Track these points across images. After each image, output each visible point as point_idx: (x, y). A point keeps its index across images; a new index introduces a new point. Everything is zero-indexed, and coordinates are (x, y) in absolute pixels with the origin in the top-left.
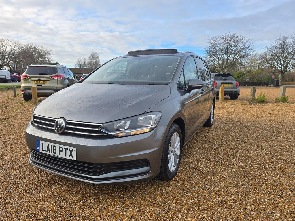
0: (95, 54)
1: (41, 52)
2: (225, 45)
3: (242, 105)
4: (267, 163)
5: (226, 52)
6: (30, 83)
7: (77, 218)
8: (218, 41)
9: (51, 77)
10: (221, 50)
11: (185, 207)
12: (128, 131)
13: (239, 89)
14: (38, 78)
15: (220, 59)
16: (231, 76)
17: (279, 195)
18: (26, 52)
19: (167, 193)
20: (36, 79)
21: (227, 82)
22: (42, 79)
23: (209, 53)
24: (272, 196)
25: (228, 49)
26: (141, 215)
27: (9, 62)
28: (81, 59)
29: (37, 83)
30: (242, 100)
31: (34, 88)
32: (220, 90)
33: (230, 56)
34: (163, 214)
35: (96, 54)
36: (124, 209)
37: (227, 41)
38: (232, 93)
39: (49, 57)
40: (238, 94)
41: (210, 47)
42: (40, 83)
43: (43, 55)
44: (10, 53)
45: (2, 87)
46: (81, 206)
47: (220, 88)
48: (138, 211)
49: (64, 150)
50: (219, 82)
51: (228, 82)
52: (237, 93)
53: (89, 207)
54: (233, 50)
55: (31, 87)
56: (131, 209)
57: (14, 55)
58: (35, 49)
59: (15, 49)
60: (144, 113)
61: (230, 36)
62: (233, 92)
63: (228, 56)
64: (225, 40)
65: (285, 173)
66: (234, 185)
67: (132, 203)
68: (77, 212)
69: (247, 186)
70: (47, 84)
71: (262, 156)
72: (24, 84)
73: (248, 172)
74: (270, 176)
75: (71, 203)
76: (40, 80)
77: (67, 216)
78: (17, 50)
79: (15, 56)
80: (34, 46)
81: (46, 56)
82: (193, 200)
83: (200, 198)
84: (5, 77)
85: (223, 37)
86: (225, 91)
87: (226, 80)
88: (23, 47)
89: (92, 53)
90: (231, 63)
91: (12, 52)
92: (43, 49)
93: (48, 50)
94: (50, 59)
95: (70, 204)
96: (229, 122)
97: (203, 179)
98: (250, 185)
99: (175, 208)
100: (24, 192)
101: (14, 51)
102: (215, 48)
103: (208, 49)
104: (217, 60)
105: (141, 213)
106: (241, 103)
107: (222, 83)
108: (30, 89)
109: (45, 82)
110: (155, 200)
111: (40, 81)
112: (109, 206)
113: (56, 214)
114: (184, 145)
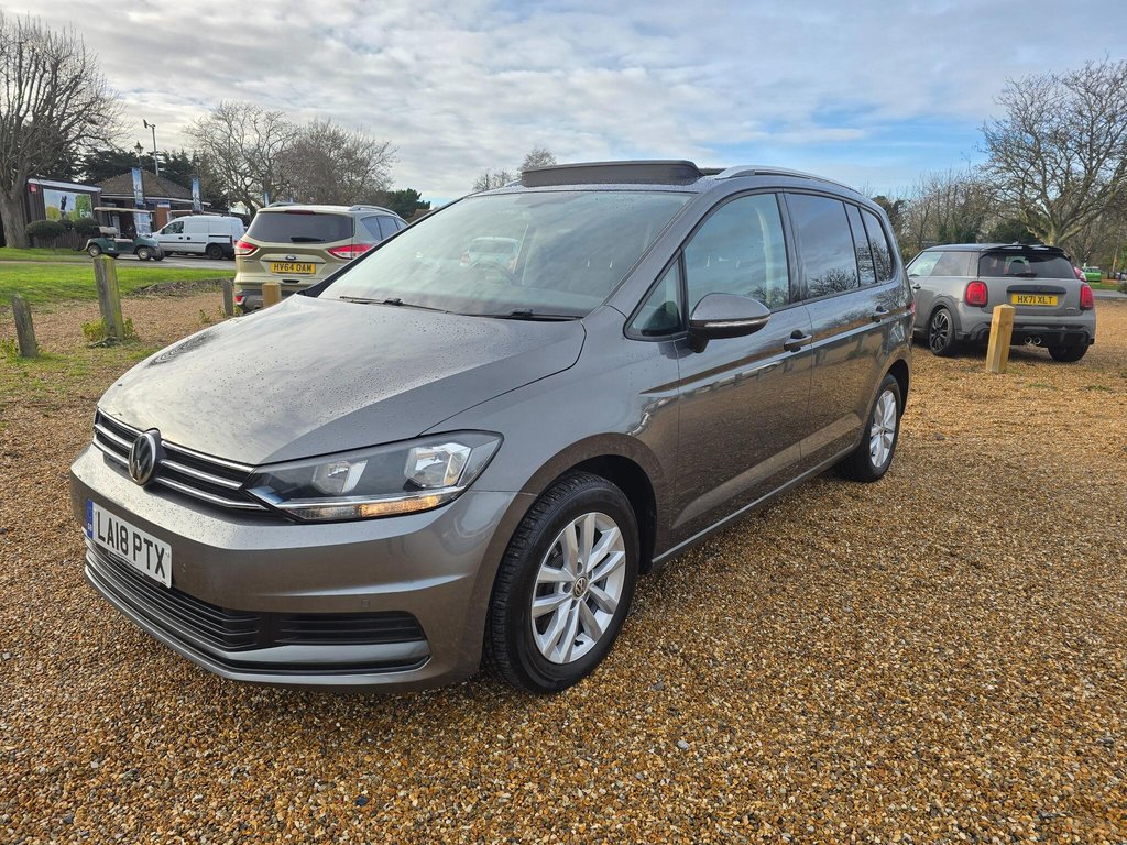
0: (543, 156)
1: (355, 152)
2: (1080, 113)
3: (1090, 388)
4: (1021, 673)
5: (1081, 146)
6: (263, 270)
7: (150, 787)
8: (1050, 95)
9: (331, 250)
10: (1059, 138)
11: (537, 815)
12: (354, 500)
13: (1092, 318)
14: (285, 255)
15: (1054, 176)
16: (1059, 260)
17: (965, 831)
18: (306, 152)
19: (508, 745)
20: (282, 257)
21: (1035, 287)
22: (300, 258)
23: (1004, 149)
24: (935, 828)
25: (1093, 134)
26: (361, 817)
27: (247, 187)
28: (491, 176)
29: (283, 270)
30: (1101, 364)
31: (273, 288)
32: (996, 318)
33: (1100, 162)
34: (442, 826)
35: (548, 155)
36: (316, 785)
37: (1094, 94)
38: (1058, 334)
39: (381, 168)
40: (1083, 340)
41: (1008, 126)
42: (295, 270)
43: (363, 163)
44: (254, 154)
45: (210, 276)
46: (186, 748)
47: (997, 310)
48: (361, 801)
49: (144, 546)
50: (996, 284)
51: (1042, 287)
52: (1079, 336)
53: (209, 756)
54: (1116, 138)
55: (260, 284)
56: (342, 789)
57: (267, 162)
58: (336, 140)
59: (271, 140)
60: (419, 437)
61: (1108, 74)
62: (1064, 328)
63: (1094, 163)
64: (1082, 90)
65: (1070, 731)
66: (798, 752)
67: (360, 764)
68: (161, 769)
69: (852, 764)
70: (316, 276)
71: (1016, 638)
72: (243, 274)
73: (903, 702)
74: (989, 736)
75: (162, 731)
76: (293, 262)
77: (121, 776)
78: (278, 144)
79: (270, 167)
80: (332, 128)
81: (371, 164)
82: (588, 792)
83: (621, 784)
84: (227, 241)
85: (1077, 79)
86: (1015, 325)
87: (1033, 275)
88: (294, 135)
89: (531, 154)
90: (1103, 194)
91: (261, 154)
92: (361, 137)
93: (379, 141)
94: (383, 178)
95: (157, 732)
96: (973, 466)
97: (686, 708)
98: (869, 763)
99: (499, 812)
100: (52, 666)
101: (266, 147)
102: (1031, 128)
103: (1001, 134)
104: (1038, 179)
105: (364, 809)
106: (1091, 378)
107: (1012, 291)
108: (259, 292)
109: (309, 268)
110: (446, 767)
111: (295, 266)
112: (276, 765)
113: (94, 765)
114: (654, 561)
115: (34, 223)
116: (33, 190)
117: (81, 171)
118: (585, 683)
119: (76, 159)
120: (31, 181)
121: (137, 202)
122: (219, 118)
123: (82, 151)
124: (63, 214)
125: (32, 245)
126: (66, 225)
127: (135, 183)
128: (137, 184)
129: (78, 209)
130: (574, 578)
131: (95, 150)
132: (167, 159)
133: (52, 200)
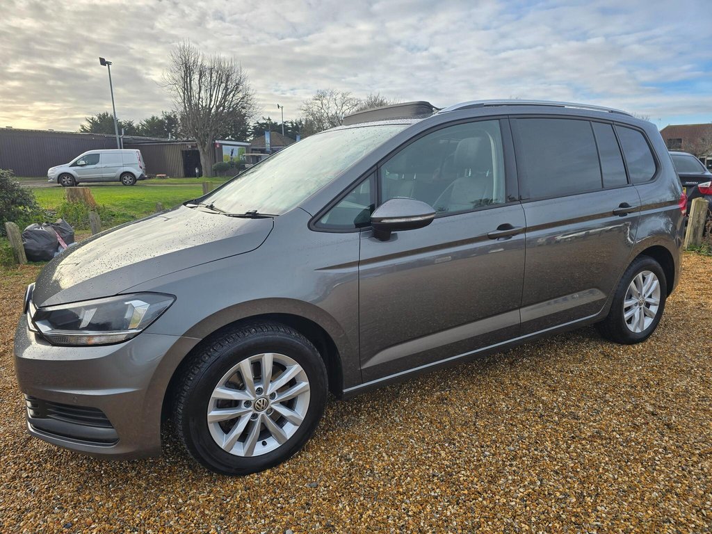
114: (345, 391)
115: (218, 163)
116: (218, 146)
117: (251, 134)
118: (268, 472)
119: (249, 128)
120: (217, 141)
121: (267, 150)
122: (317, 100)
123: (252, 124)
124: (232, 158)
125: (216, 176)
126: (232, 164)
127: (266, 139)
128: (267, 139)
129: (239, 155)
130: (253, 398)
131: (258, 123)
132: (292, 125)
133: (226, 151)
